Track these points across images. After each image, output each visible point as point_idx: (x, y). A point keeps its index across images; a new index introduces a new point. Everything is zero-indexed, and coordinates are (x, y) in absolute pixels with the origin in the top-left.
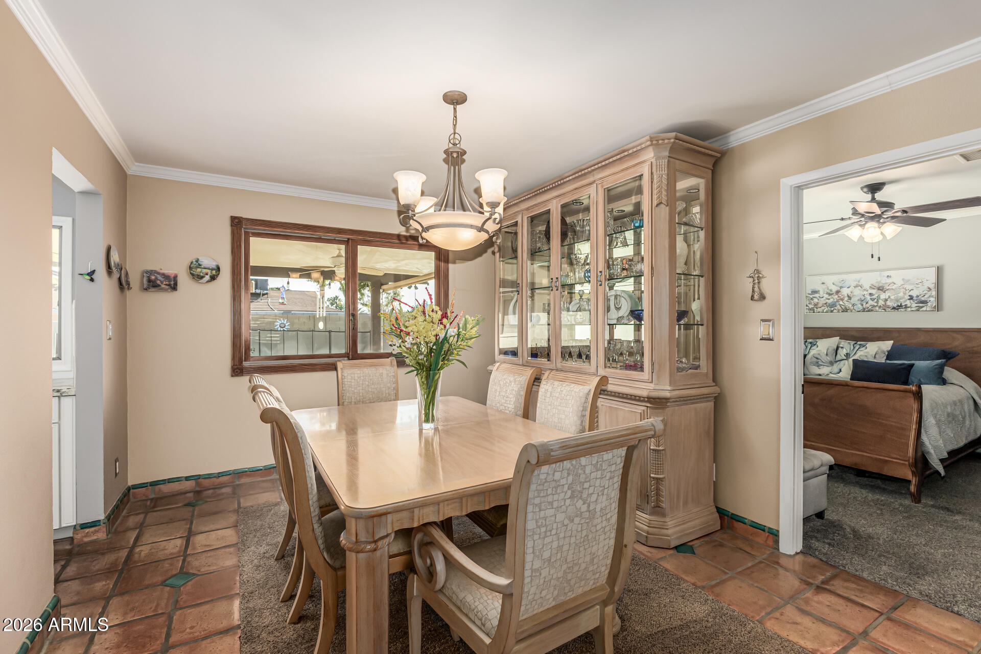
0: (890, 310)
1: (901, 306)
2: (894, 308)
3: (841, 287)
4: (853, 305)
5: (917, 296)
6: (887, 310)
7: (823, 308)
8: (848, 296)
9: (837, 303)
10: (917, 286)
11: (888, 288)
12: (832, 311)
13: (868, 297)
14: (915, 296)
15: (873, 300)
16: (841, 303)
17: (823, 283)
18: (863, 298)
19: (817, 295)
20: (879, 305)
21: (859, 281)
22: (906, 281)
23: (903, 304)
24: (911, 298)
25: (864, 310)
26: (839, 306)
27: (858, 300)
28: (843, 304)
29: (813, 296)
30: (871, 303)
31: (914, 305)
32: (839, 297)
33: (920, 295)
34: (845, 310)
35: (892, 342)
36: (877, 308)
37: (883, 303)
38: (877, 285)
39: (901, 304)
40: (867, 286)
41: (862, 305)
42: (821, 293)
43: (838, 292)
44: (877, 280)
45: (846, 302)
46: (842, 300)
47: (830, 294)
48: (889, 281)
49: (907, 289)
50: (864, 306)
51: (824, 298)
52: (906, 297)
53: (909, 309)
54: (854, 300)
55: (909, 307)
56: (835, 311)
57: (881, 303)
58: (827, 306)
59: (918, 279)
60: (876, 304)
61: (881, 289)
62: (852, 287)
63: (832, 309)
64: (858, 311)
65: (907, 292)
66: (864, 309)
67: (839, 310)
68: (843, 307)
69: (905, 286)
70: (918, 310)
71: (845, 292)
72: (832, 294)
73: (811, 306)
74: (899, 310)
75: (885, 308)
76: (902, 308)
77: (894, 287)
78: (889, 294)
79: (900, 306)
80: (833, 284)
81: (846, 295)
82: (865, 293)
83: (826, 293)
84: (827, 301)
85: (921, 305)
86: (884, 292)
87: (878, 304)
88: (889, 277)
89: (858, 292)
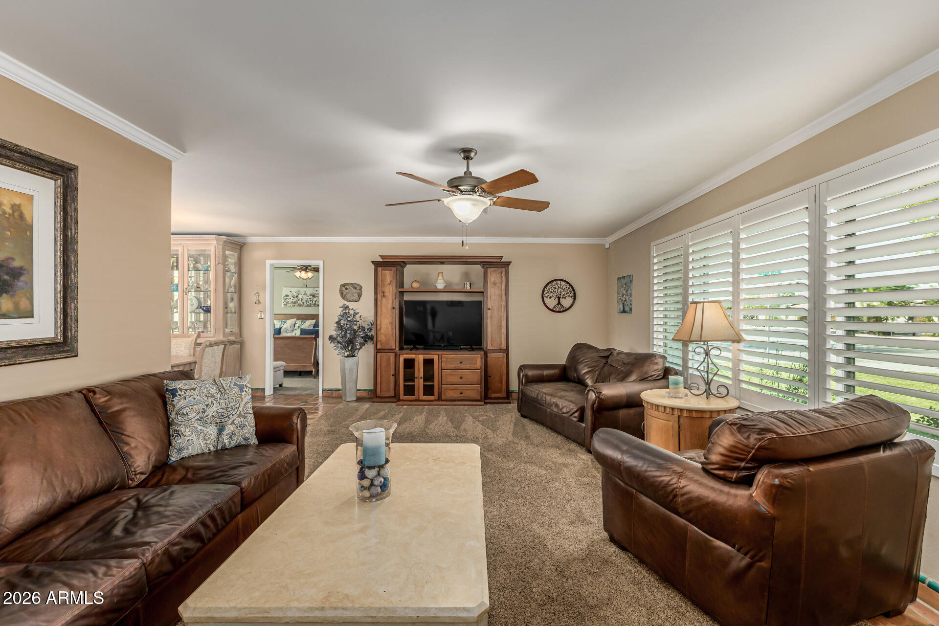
3: (298, 294)
4: (303, 303)
7: (291, 304)
9: (297, 302)
12: (294, 306)
13: (309, 300)
15: (311, 301)
17: (291, 291)
19: (288, 297)
25: (307, 306)
30: (310, 302)
32: (297, 299)
34: (300, 305)
35: (315, 320)
36: (312, 305)
40: (308, 294)
42: (290, 296)
43: (297, 296)
46: (299, 300)
47: (294, 298)
48: (317, 293)
54: (304, 301)
56: (296, 306)
62: (303, 294)
64: (304, 306)
71: (300, 296)
73: (285, 303)
81: (300, 298)
82: (308, 297)
83: (292, 296)
84: (292, 300)
86: (315, 298)
88: (317, 291)
89: (305, 297)
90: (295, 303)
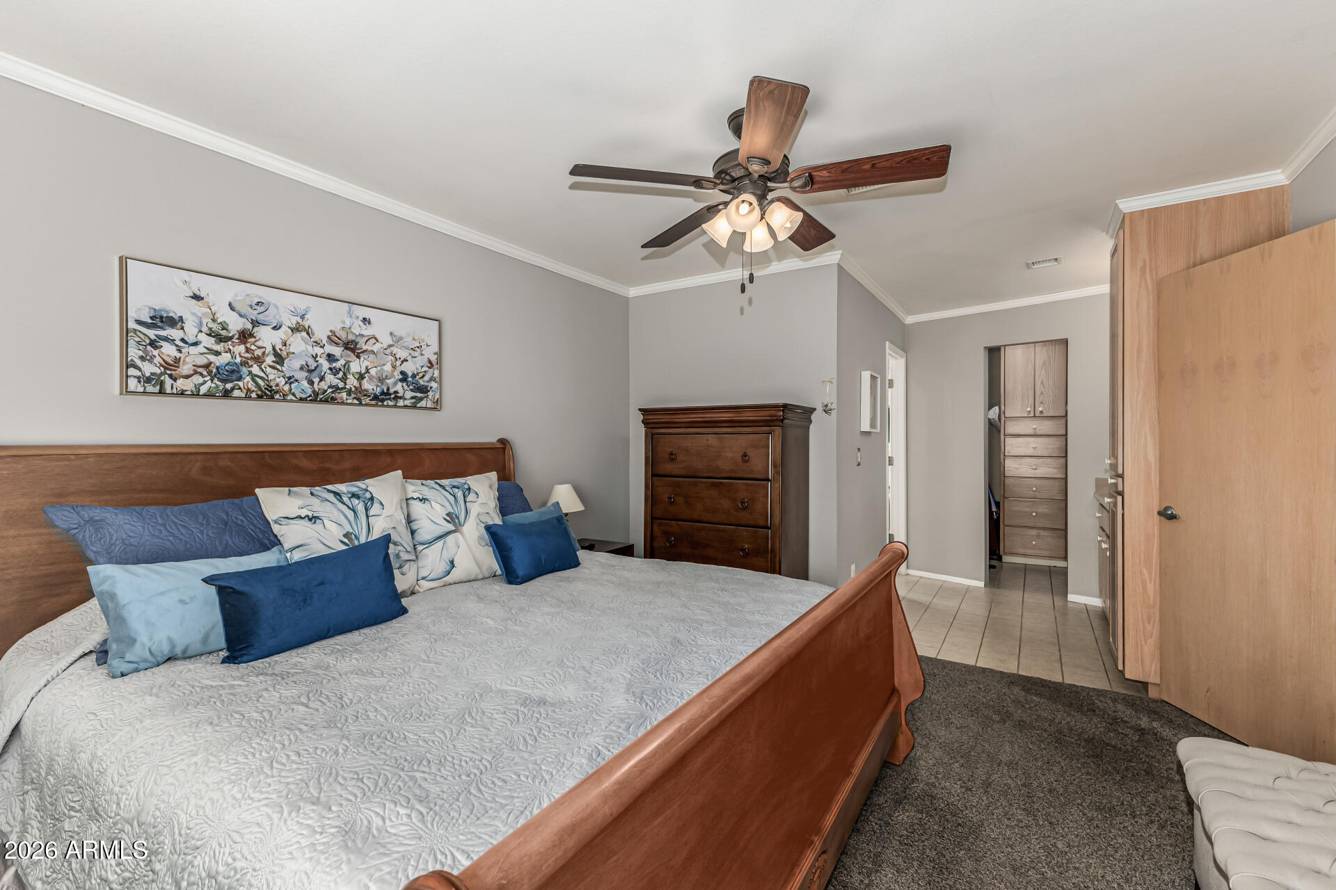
0: (368, 400)
1: (388, 394)
2: (376, 398)
3: (255, 323)
4: (289, 380)
5: (414, 376)
6: (366, 400)
7: (196, 379)
8: (276, 354)
9: (244, 370)
10: (414, 354)
11: (365, 347)
12: (227, 394)
13: (325, 365)
14: (410, 374)
15: (334, 371)
16: (255, 369)
17: (197, 297)
18: (313, 365)
19: (172, 333)
20: (347, 387)
21: (303, 317)
22: (397, 340)
23: (392, 391)
24: (404, 378)
25: (315, 398)
26: (248, 379)
27: (302, 368)
28: (262, 374)
29: (159, 333)
30: (330, 379)
31: (409, 394)
32: (248, 350)
33: (418, 374)
34: (268, 394)
36: (344, 395)
37: (356, 383)
38: (343, 336)
39: (388, 389)
40: (321, 334)
41: (311, 383)
42: (191, 331)
43: (245, 336)
44: (343, 322)
45: (269, 370)
46: (259, 360)
47: (221, 339)
48: (368, 331)
49: (398, 356)
50: (316, 386)
51: (200, 349)
52: (395, 373)
53: (401, 403)
54: (290, 367)
55: (400, 398)
56: (236, 393)
57: (352, 382)
58: (210, 373)
59: (414, 339)
60: (341, 385)
61: (351, 347)
62: (284, 328)
63: (229, 386)
64: (301, 399)
65: (398, 363)
66: (316, 394)
67: (248, 391)
68: (261, 383)
69: (395, 350)
70: (414, 406)
71: (267, 338)
72: (231, 338)
74: (385, 403)
75: (359, 396)
76: (390, 399)
77: (376, 348)
78: (366, 363)
79: (386, 394)
80: (232, 308)
81: (269, 349)
82: (318, 350)
83: (205, 329)
84: (212, 358)
85: (419, 395)
86: (358, 357)
87: (345, 384)
88: (366, 321)
89: (298, 345)
90: (227, 374)
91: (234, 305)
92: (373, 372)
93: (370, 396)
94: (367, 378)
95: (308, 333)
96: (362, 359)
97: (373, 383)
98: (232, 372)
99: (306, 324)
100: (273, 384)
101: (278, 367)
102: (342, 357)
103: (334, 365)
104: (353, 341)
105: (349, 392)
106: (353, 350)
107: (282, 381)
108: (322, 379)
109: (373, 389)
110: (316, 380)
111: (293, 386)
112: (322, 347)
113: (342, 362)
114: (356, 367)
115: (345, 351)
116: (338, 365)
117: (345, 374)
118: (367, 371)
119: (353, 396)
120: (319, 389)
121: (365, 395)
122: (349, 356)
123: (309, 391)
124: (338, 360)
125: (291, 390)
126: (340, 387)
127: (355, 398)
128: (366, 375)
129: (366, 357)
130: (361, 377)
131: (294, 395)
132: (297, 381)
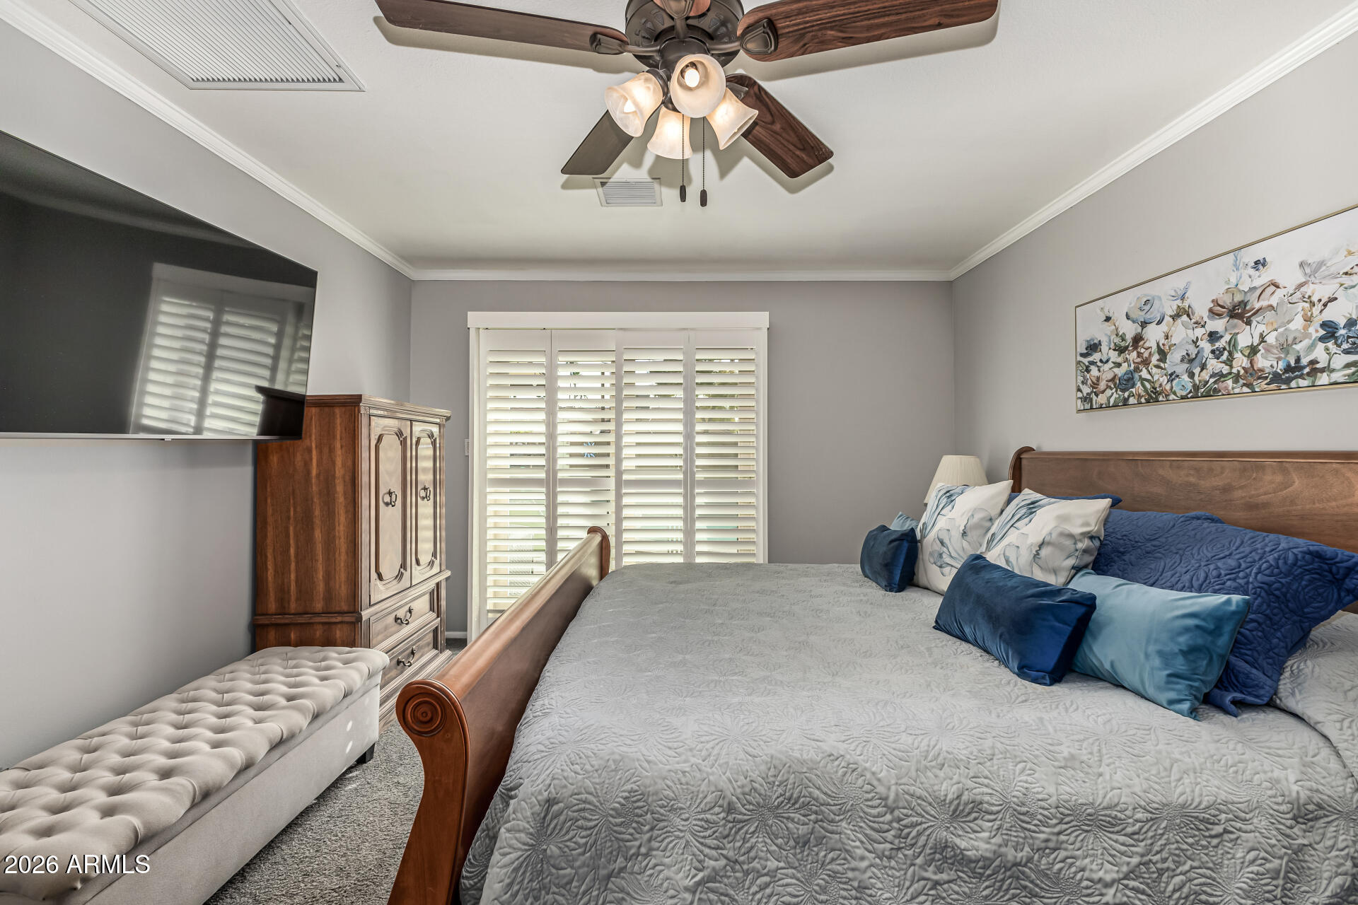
0: (1263, 384)
1: (1298, 367)
2: (1276, 378)
3: (1144, 324)
4: (1172, 377)
5: (1351, 324)
7: (1109, 392)
8: (1159, 349)
9: (1136, 376)
10: (1350, 282)
11: (1257, 306)
12: (1125, 403)
13: (1206, 346)
14: (1342, 322)
15: (1217, 354)
16: (1144, 374)
17: (1108, 319)
18: (1193, 351)
19: (1096, 357)
20: (1234, 371)
21: (1183, 298)
22: (1312, 270)
23: (1305, 361)
24: (1330, 332)
25: (1196, 392)
26: (1139, 384)
27: (1182, 360)
28: (1149, 377)
29: (1091, 359)
30: (1214, 365)
31: (1340, 359)
32: (1139, 355)
34: (1154, 396)
35: (1106, 502)
36: (1230, 383)
37: (1246, 363)
38: (1227, 301)
39: (1298, 360)
40: (1201, 311)
41: (1192, 375)
42: (1104, 348)
43: (1138, 339)
44: (1228, 282)
45: (1154, 370)
46: (1146, 362)
47: (1121, 350)
48: (1261, 278)
49: (1315, 298)
50: (1196, 378)
51: (1110, 365)
52: (1312, 330)
53: (1324, 379)
54: (1175, 357)
55: (1323, 370)
56: (1132, 400)
57: (1241, 361)
58: (1115, 384)
59: (1350, 254)
60: (1226, 370)
61: (1239, 312)
62: (1167, 319)
63: (1126, 394)
64: (1183, 398)
65: (1316, 309)
66: (1196, 388)
67: (1140, 396)
68: (1148, 385)
69: (1310, 290)
71: (1153, 335)
72: (1126, 348)
73: (1086, 390)
74: (1294, 383)
75: (1250, 377)
76: (1301, 376)
77: (1274, 301)
78: (1261, 328)
79: (1296, 369)
80: (1128, 317)
81: (1154, 347)
82: (1200, 332)
83: (1112, 346)
84: (1116, 370)
86: (1249, 323)
87: (1231, 367)
88: (1260, 264)
89: (1181, 333)
90: (1125, 383)
91: (1130, 314)
92: (1271, 339)
93: (1266, 378)
94: (1262, 351)
95: (1188, 316)
96: (1254, 324)
97: (1271, 357)
98: (1128, 380)
99: (1186, 304)
100: (1157, 385)
101: (1162, 365)
102: (1226, 330)
103: (1217, 345)
104: (1240, 302)
105: (1237, 378)
106: (1239, 316)
107: (1164, 380)
108: (1203, 367)
109: (1272, 366)
110: (1197, 371)
111: (1174, 382)
112: (1203, 326)
113: (1227, 337)
114: (1244, 340)
115: (1231, 321)
116: (1221, 344)
117: (1230, 354)
118: (1262, 339)
119: (1242, 382)
120: (1200, 381)
121: (1259, 378)
122: (1235, 326)
123: (1189, 386)
124: (1222, 337)
125: (1172, 387)
126: (1225, 372)
127: (1244, 385)
128: (1260, 347)
129: (1259, 319)
130: (1253, 350)
131: (1175, 393)
132: (1177, 376)
